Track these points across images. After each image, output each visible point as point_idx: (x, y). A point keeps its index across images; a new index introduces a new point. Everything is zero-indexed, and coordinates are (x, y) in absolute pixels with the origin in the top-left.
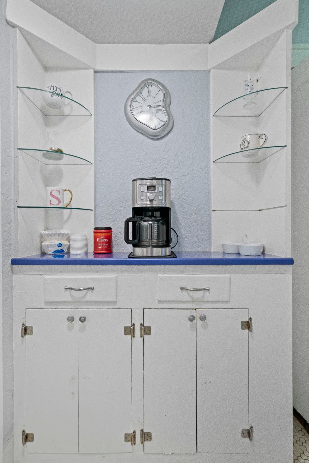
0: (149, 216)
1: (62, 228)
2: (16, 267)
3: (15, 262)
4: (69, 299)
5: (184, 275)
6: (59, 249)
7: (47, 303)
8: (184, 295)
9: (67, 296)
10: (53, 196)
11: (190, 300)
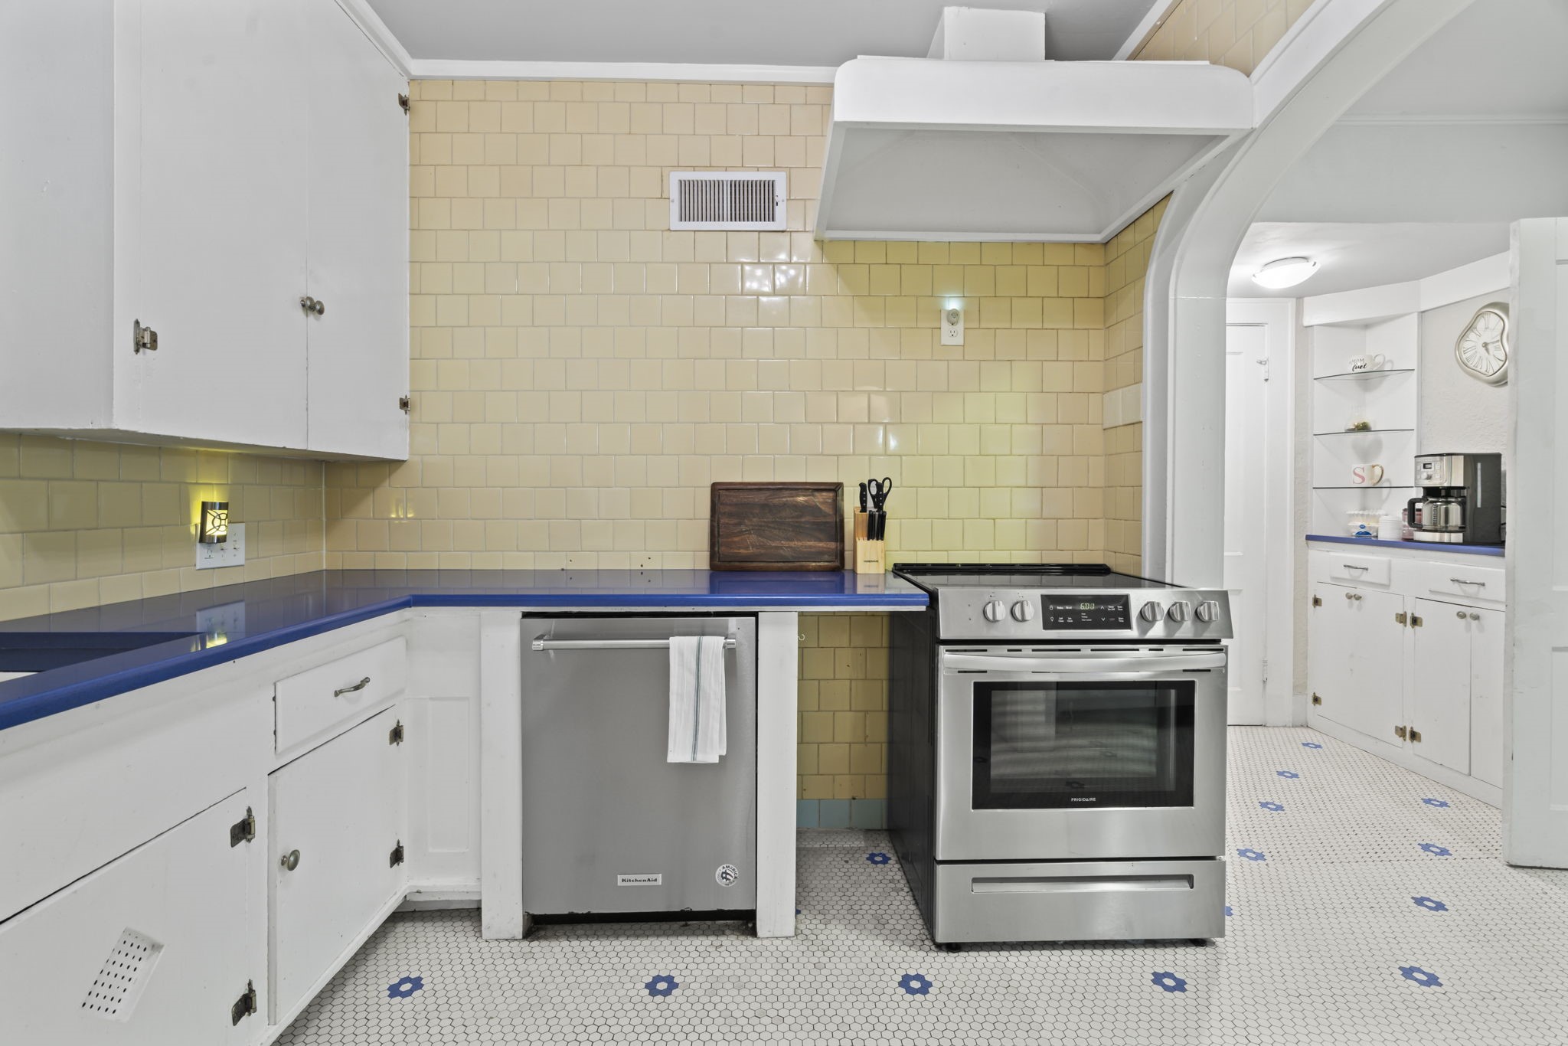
0: (1443, 497)
1: (1380, 509)
2: (1311, 543)
3: (1309, 538)
4: (1347, 576)
5: (1457, 565)
6: (1363, 530)
7: (1334, 578)
8: (1456, 588)
9: (1346, 574)
10: (1355, 474)
11: (1462, 594)
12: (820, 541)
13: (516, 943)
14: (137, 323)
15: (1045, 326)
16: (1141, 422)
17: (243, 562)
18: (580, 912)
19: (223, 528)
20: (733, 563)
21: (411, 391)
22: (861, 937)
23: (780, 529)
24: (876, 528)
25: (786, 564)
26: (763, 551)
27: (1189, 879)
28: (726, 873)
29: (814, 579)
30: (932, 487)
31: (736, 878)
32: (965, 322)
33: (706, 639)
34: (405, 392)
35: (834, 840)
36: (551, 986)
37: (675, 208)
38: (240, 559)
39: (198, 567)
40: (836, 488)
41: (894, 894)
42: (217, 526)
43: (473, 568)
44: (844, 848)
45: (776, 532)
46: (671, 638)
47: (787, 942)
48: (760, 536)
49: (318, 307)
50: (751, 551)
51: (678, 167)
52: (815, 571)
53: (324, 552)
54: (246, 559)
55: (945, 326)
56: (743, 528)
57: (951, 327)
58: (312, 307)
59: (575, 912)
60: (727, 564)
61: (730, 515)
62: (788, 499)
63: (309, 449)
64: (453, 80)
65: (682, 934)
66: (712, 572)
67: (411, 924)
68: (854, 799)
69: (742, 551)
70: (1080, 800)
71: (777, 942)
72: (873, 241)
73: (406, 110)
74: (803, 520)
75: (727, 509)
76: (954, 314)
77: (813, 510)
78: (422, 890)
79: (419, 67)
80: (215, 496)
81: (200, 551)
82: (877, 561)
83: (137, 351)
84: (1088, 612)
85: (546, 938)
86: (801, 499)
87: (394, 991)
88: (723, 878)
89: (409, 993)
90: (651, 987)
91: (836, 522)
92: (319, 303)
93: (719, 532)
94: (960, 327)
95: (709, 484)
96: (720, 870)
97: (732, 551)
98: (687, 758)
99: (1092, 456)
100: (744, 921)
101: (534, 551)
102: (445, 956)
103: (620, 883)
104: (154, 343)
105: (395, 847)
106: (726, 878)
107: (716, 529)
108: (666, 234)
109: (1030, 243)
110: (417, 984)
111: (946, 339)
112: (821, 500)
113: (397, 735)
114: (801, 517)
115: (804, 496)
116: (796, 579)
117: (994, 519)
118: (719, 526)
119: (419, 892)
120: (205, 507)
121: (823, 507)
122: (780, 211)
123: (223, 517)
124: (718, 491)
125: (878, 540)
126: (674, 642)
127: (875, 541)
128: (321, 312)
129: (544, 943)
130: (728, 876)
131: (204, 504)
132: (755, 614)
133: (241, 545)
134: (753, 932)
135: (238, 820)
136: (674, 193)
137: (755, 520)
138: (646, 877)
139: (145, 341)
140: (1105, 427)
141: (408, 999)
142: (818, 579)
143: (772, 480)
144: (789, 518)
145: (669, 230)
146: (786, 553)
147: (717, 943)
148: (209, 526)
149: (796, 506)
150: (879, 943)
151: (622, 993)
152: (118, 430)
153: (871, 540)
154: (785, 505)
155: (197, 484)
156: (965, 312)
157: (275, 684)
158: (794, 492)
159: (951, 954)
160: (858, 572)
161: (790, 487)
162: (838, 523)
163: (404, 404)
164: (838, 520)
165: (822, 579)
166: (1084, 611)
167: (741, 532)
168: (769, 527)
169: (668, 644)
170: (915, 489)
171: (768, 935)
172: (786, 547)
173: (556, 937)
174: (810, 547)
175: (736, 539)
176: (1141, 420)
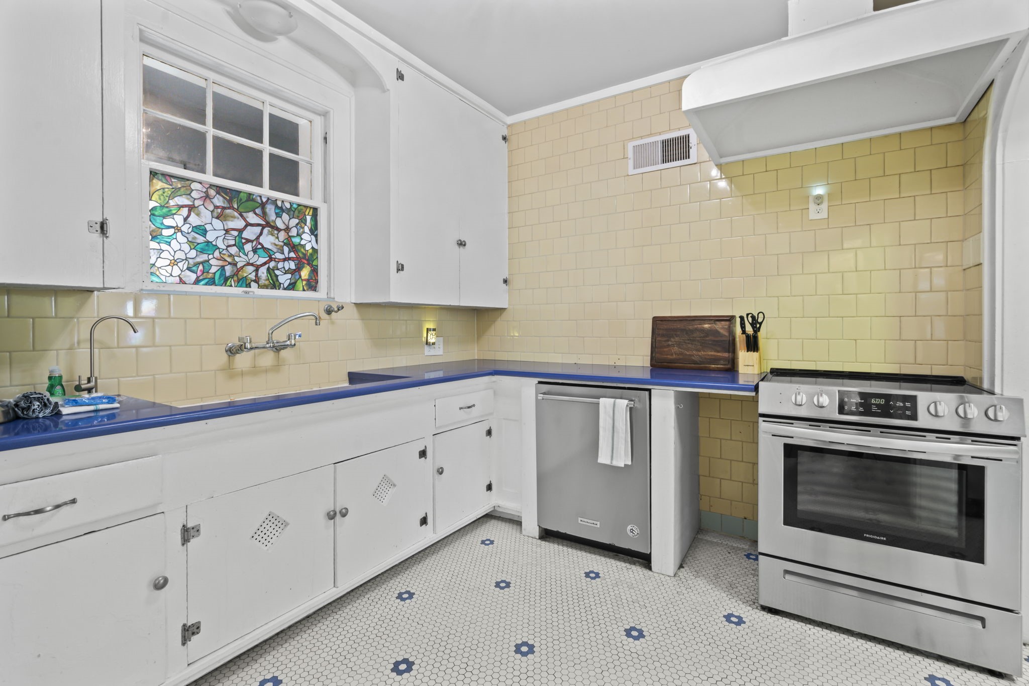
12: (718, 352)
13: (536, 540)
14: (397, 262)
15: (902, 195)
16: (981, 264)
17: (442, 354)
18: (562, 532)
19: (434, 339)
20: (663, 364)
21: (509, 275)
22: (714, 589)
23: (692, 344)
24: (752, 344)
25: (696, 365)
26: (681, 357)
27: (982, 620)
28: (632, 529)
29: (713, 375)
30: (803, 317)
31: (638, 533)
32: (829, 201)
33: (618, 401)
34: (505, 275)
35: (728, 541)
36: (544, 560)
37: (631, 163)
38: (440, 352)
39: (426, 355)
40: (731, 319)
41: (752, 576)
42: (432, 339)
43: (535, 361)
44: (732, 546)
45: (690, 346)
46: (601, 399)
47: (669, 578)
48: (680, 348)
49: (463, 243)
50: (674, 356)
51: (633, 139)
52: (714, 370)
53: (476, 351)
54: (443, 353)
55: (812, 207)
56: (670, 343)
57: (818, 207)
58: (462, 244)
59: (560, 531)
60: (660, 364)
61: (663, 336)
62: (698, 326)
63: (461, 305)
64: (525, 122)
65: (613, 558)
66: (651, 368)
67: (497, 521)
68: (745, 518)
69: (668, 356)
70: (871, 536)
71: (662, 576)
72: (756, 159)
73: (506, 142)
74: (707, 339)
75: (661, 332)
76: (819, 199)
77: (716, 333)
78: (500, 506)
79: (510, 120)
80: (431, 326)
81: (426, 347)
82: (753, 366)
83: (397, 272)
84: (878, 406)
85: (549, 541)
86: (706, 326)
87: (483, 542)
88: (631, 532)
89: (488, 545)
90: (587, 575)
91: (729, 340)
92: (464, 241)
93: (655, 345)
94: (825, 206)
95: (651, 318)
96: (629, 528)
97: (663, 356)
98: (608, 462)
99: (950, 291)
100: (645, 560)
101: (562, 353)
102: (505, 536)
103: (580, 522)
104: (402, 269)
105: (489, 483)
106: (632, 532)
107: (654, 344)
108: (626, 178)
109: (886, 136)
110: (492, 542)
111: (813, 215)
112: (721, 326)
113: (489, 433)
114: (706, 337)
115: (709, 324)
116: (702, 375)
117: (855, 340)
118: (655, 341)
119: (499, 506)
120: (428, 330)
121: (722, 331)
122: (693, 152)
123: (434, 334)
124: (658, 322)
125: (754, 352)
126: (602, 400)
127: (752, 352)
128: (465, 245)
129: (547, 543)
130: (634, 532)
131: (427, 329)
132: (649, 390)
133: (441, 346)
134: (649, 567)
135: (422, 449)
136: (630, 154)
137: (677, 338)
138: (592, 522)
139: (400, 268)
140: (964, 268)
141: (487, 547)
142: (716, 375)
143: (689, 315)
144: (698, 338)
145: (628, 175)
146: (695, 358)
147: (630, 567)
148: (429, 338)
149: (703, 330)
150: (723, 594)
151: (573, 572)
152: (392, 302)
153: (749, 352)
154: (696, 329)
155: (425, 321)
156: (829, 195)
157: (435, 400)
158: (702, 321)
159: (769, 614)
160: (740, 372)
161: (700, 319)
162: (731, 342)
163: (505, 281)
164: (731, 339)
165: (719, 376)
166: (874, 404)
167: (669, 346)
168: (685, 343)
169: (599, 401)
170: (789, 319)
171: (657, 571)
172: (696, 355)
173: (553, 542)
174: (711, 355)
175: (665, 350)
176: (981, 262)
